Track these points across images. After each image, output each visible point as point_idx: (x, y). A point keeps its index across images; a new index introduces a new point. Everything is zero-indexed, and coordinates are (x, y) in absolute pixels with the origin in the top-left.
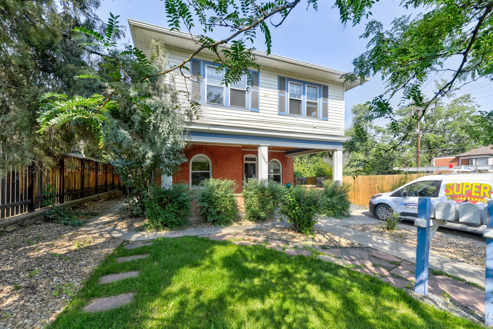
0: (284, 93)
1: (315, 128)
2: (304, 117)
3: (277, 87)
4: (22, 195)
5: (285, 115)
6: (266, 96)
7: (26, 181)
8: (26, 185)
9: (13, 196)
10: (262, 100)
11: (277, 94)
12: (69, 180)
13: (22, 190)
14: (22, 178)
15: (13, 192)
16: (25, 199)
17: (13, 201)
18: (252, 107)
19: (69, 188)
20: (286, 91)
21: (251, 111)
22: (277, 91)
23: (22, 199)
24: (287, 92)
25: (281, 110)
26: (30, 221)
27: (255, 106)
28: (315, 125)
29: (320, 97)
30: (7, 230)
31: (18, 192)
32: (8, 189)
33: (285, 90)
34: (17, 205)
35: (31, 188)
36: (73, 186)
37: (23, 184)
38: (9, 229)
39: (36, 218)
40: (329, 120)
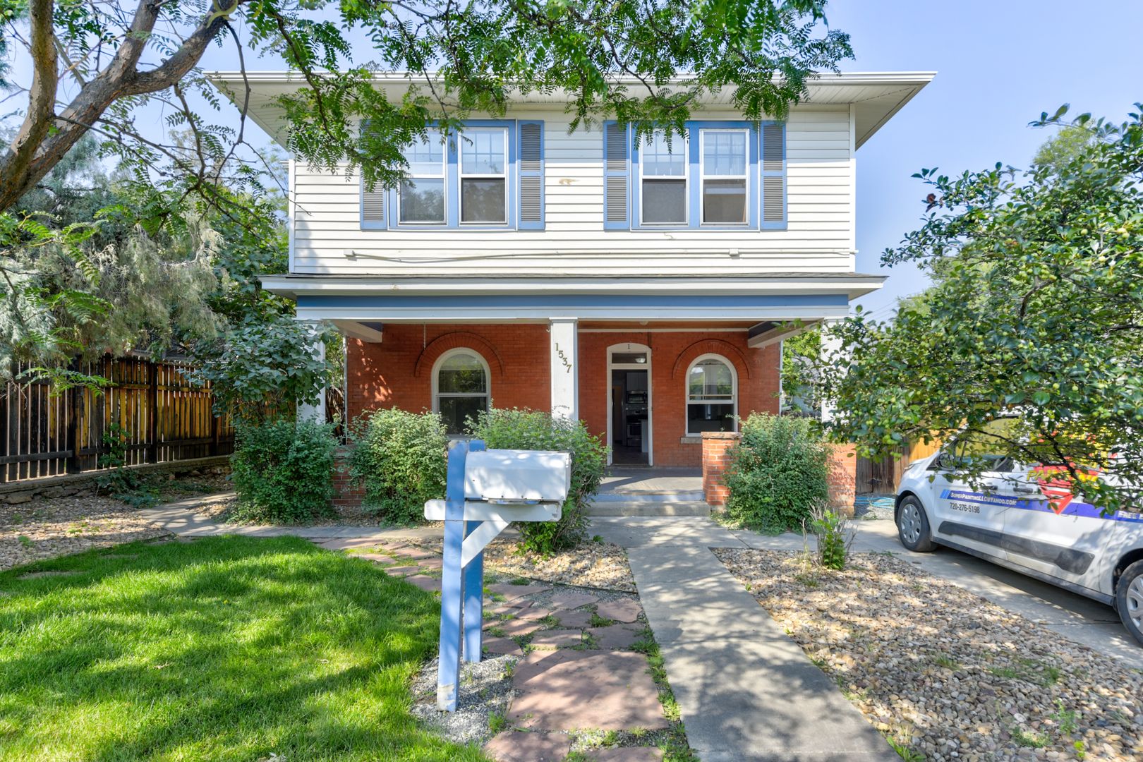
0: (624, 168)
1: (734, 256)
2: (695, 228)
3: (600, 154)
4: (53, 441)
5: (628, 230)
6: (566, 182)
7: (62, 415)
8: (62, 422)
9: (34, 442)
10: (553, 196)
11: (601, 172)
12: (175, 416)
13: (55, 431)
14: (54, 409)
15: (34, 435)
16: (62, 448)
17: (34, 450)
18: (524, 218)
19: (174, 431)
20: (629, 161)
21: (520, 230)
22: (601, 165)
23: (53, 449)
24: (635, 160)
25: (615, 215)
26: (62, 490)
27: (533, 215)
28: (734, 247)
29: (754, 161)
30: (10, 499)
31: (44, 435)
32: (24, 429)
33: (624, 157)
34: (43, 458)
35: (73, 428)
36: (188, 429)
37: (55, 420)
38: (14, 498)
39: (77, 486)
40: (790, 226)
